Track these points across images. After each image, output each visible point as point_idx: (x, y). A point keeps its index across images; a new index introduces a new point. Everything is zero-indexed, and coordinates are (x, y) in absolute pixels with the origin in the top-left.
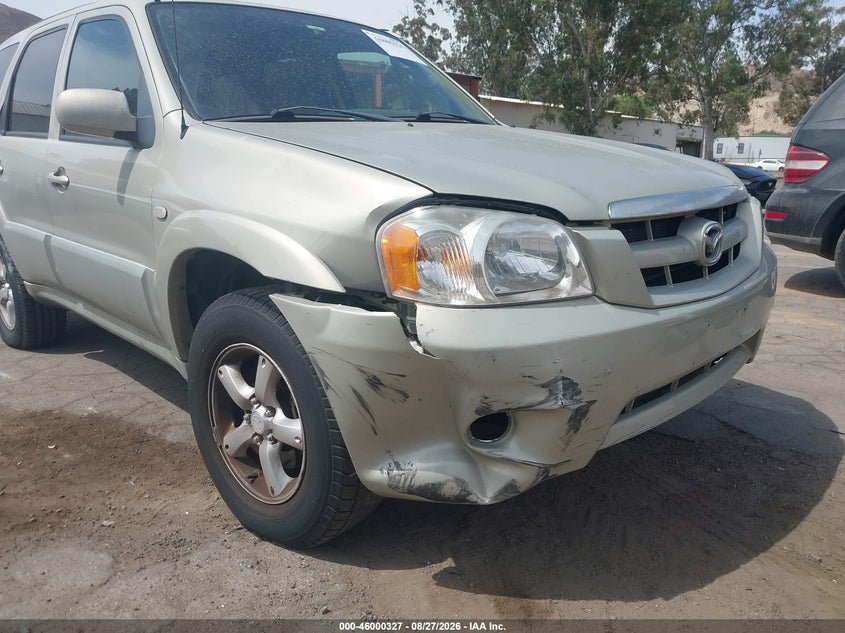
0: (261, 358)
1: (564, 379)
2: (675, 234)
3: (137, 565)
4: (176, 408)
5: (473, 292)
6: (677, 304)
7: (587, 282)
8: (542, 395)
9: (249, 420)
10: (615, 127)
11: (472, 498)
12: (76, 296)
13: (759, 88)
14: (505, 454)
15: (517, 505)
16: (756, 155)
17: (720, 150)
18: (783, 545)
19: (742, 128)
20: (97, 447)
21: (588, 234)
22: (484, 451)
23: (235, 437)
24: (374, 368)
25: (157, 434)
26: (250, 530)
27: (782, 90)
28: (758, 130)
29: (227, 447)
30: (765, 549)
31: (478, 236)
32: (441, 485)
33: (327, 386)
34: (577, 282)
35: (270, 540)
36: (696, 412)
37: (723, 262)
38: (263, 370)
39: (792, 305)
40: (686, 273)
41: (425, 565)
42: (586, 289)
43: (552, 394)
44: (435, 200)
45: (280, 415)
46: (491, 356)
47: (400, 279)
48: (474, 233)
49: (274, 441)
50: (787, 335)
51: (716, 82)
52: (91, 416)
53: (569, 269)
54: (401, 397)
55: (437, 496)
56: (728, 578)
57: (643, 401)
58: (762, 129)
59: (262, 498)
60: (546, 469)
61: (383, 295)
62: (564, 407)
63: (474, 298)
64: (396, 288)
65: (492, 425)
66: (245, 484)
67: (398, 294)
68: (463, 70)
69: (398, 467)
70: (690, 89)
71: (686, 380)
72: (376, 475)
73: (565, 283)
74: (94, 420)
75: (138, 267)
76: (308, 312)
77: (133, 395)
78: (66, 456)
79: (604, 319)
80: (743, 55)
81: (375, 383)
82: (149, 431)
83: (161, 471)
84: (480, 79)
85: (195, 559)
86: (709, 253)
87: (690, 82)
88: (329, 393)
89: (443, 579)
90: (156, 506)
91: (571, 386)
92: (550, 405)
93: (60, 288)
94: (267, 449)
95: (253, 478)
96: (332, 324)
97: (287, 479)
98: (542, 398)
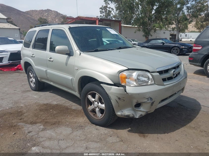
0: (96, 94)
1: (150, 97)
2: (168, 72)
3: (76, 130)
4: (72, 103)
5: (135, 83)
6: (168, 84)
7: (153, 81)
8: (146, 100)
9: (94, 105)
10: (155, 32)
11: (135, 117)
12: (51, 81)
13: (190, 22)
14: (140, 110)
15: (142, 118)
16: (190, 37)
17: (181, 36)
18: (188, 125)
19: (186, 30)
20: (59, 110)
21: (153, 74)
22: (137, 109)
23: (90, 108)
24: (119, 96)
25: (70, 107)
26: (93, 124)
27: (196, 21)
28: (190, 30)
29: (89, 109)
30: (185, 126)
31: (136, 75)
32: (130, 115)
33: (111, 99)
34: (152, 82)
35: (98, 125)
36: (173, 102)
37: (177, 75)
38: (97, 96)
39: (195, 78)
40: (170, 78)
41: (126, 129)
42: (153, 83)
43: (148, 100)
44: (128, 69)
45: (100, 104)
46: (139, 94)
47: (123, 82)
48: (135, 74)
49: (99, 108)
50: (193, 85)
51: (179, 20)
52: (56, 104)
53: (150, 80)
54: (123, 101)
55: (129, 117)
56: (178, 130)
57: (163, 100)
58: (192, 30)
59: (96, 118)
60: (147, 112)
61: (120, 84)
62: (150, 102)
63: (135, 85)
64: (122, 83)
65: (138, 105)
66: (93, 116)
67: (123, 84)
68: (117, 18)
69: (122, 112)
70: (173, 22)
71: (170, 97)
72: (119, 113)
73: (150, 82)
74: (57, 105)
75: (70, 78)
76: (108, 87)
77: (63, 100)
78: (55, 112)
79: (156, 88)
80: (186, 13)
81: (119, 99)
82: (69, 107)
83: (73, 114)
84: (122, 21)
85: (86, 128)
86: (174, 75)
87: (173, 20)
88: (111, 100)
89: (129, 131)
90: (75, 120)
91: (151, 99)
92: (148, 102)
93: (48, 79)
94: (97, 110)
95: (94, 115)
96: (112, 89)
97: (101, 115)
98: (147, 101)
